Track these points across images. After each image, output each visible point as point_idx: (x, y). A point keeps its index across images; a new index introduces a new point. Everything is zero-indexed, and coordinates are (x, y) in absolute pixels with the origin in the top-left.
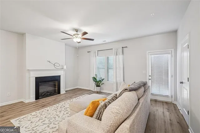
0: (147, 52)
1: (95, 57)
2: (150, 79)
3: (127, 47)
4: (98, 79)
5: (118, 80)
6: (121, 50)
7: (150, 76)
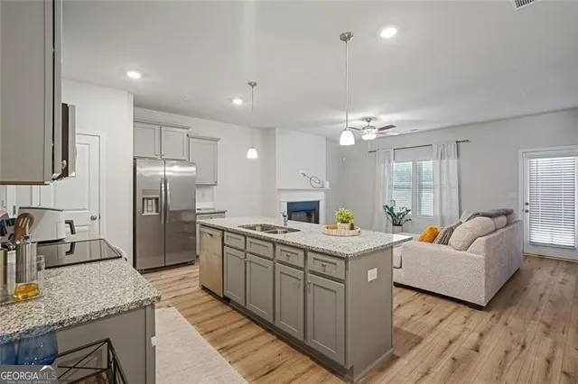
0: (520, 152)
1: (387, 163)
2: (527, 211)
3: (467, 141)
4: (396, 211)
5: (444, 212)
6: (453, 148)
7: (527, 204)
